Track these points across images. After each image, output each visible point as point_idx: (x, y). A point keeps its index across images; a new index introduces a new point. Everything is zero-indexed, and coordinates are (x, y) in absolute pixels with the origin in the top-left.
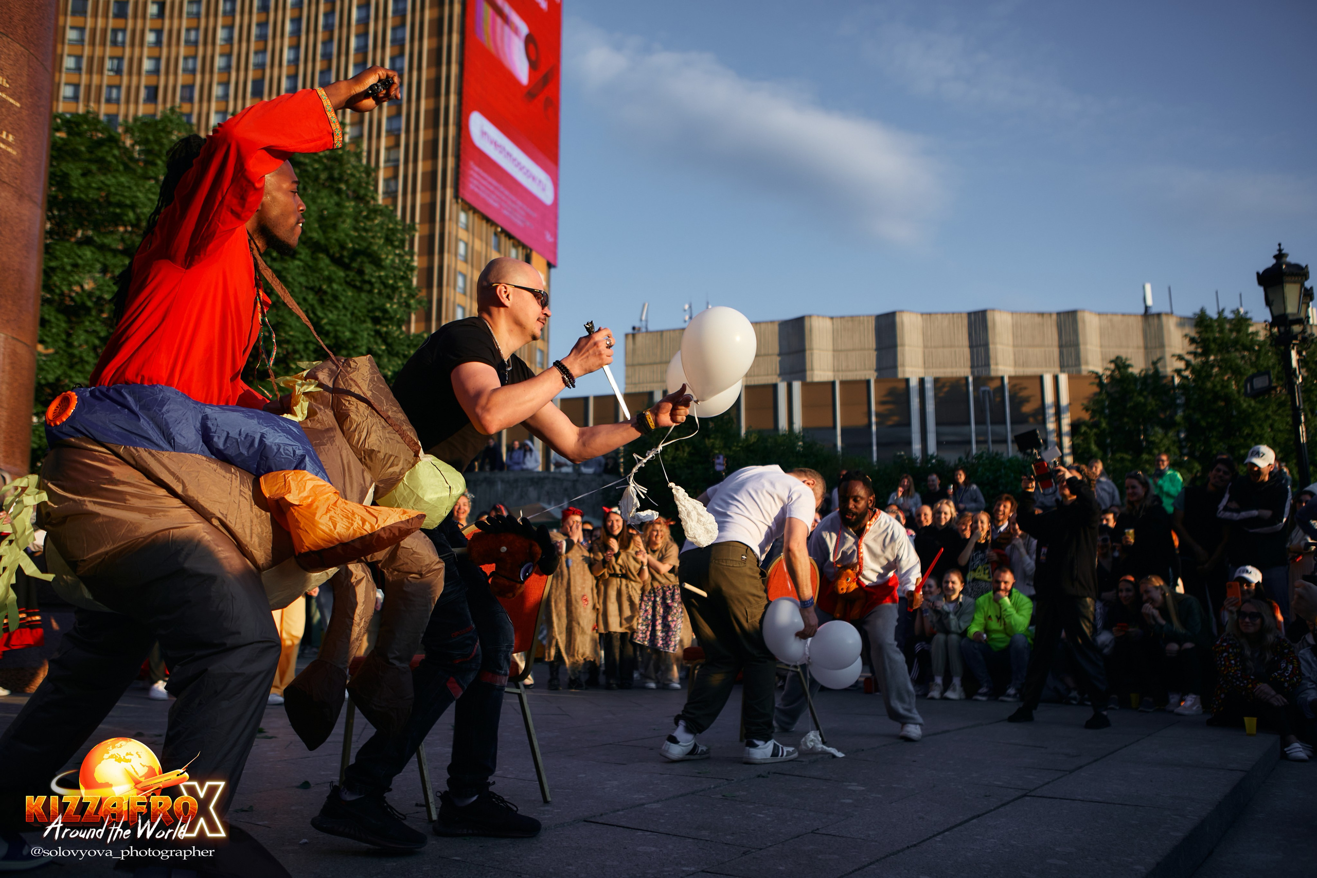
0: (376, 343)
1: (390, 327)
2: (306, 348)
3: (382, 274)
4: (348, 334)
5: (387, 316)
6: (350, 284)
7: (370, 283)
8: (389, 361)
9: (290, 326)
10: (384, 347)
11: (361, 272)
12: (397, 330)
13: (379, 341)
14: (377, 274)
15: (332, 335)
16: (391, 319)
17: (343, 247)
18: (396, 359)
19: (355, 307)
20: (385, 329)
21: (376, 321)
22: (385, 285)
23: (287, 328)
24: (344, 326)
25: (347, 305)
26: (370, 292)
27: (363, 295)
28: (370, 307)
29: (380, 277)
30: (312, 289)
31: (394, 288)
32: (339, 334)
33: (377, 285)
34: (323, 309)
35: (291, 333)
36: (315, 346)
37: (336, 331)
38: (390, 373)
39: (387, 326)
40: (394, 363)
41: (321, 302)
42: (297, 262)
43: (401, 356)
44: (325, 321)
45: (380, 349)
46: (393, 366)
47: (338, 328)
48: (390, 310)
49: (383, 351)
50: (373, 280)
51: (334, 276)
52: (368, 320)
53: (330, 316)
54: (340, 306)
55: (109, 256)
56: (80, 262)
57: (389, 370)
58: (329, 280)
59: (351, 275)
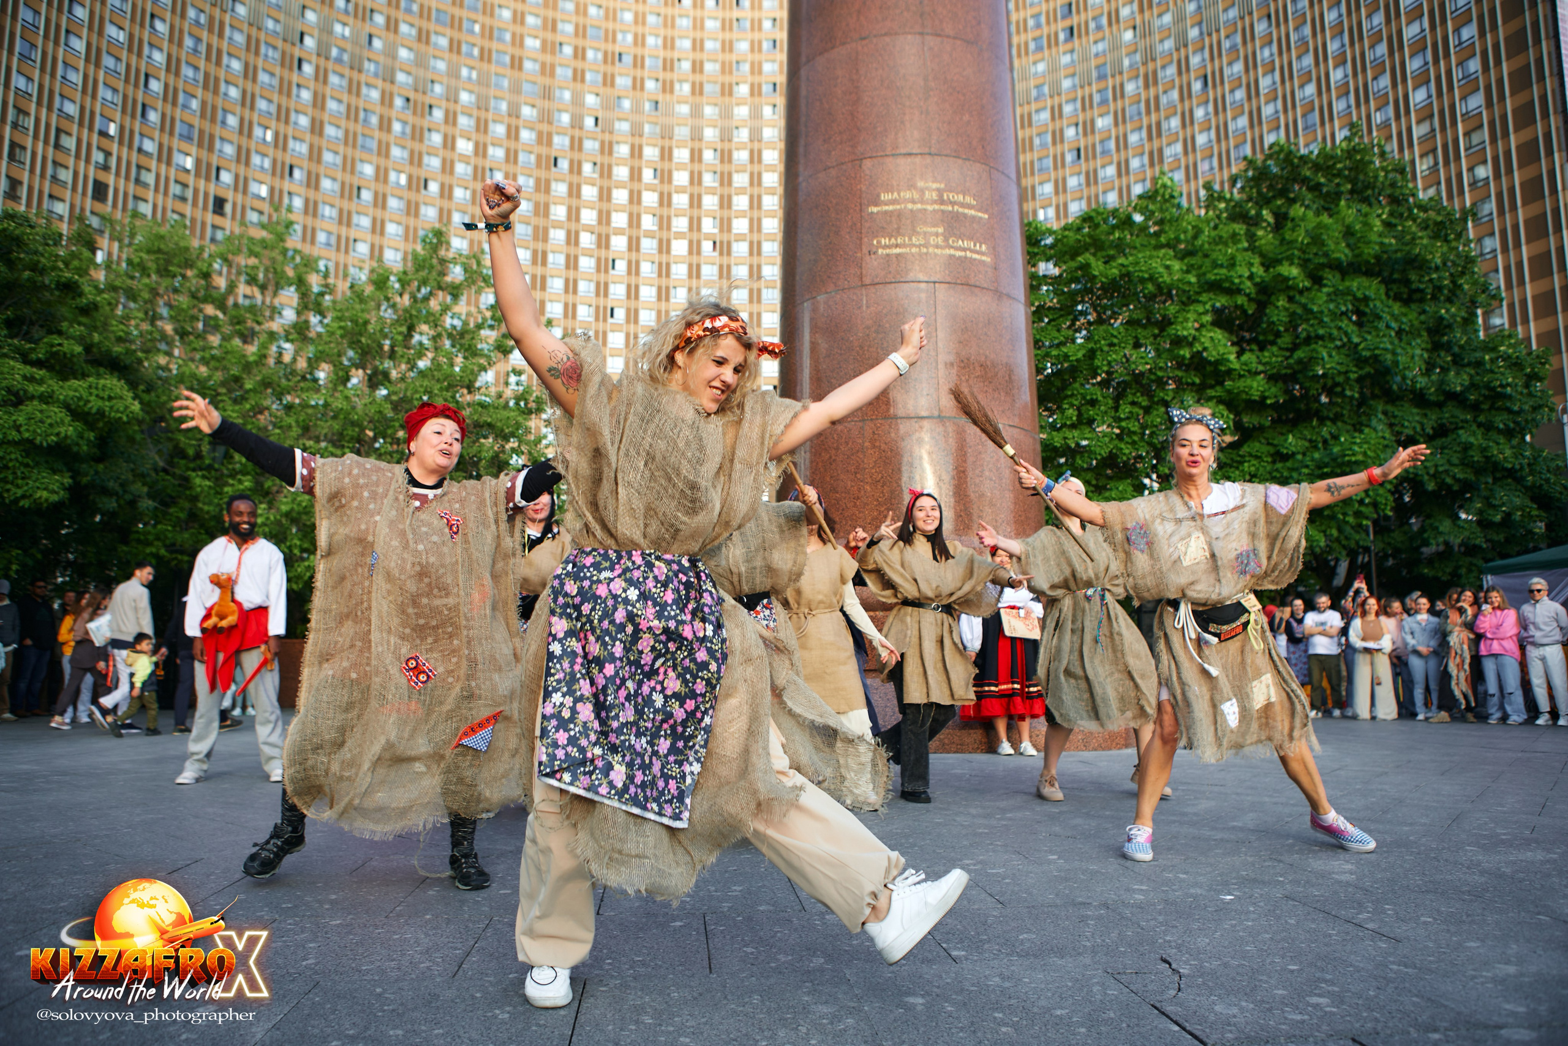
5: (1445, 323)
7: (1420, 290)
8: (1458, 374)
11: (1407, 282)
13: (1442, 354)
14: (1426, 279)
16: (1450, 326)
22: (1440, 288)
27: (1413, 306)
29: (1431, 280)
33: (1429, 291)
38: (1459, 388)
40: (1465, 376)
43: (1473, 365)
46: (1463, 379)
48: (1447, 316)
49: (1449, 363)
50: (1423, 286)
52: (1422, 334)
54: (1382, 325)
55: (1139, 329)
56: (1115, 341)
57: (1458, 384)
58: (1366, 299)
59: (1395, 287)
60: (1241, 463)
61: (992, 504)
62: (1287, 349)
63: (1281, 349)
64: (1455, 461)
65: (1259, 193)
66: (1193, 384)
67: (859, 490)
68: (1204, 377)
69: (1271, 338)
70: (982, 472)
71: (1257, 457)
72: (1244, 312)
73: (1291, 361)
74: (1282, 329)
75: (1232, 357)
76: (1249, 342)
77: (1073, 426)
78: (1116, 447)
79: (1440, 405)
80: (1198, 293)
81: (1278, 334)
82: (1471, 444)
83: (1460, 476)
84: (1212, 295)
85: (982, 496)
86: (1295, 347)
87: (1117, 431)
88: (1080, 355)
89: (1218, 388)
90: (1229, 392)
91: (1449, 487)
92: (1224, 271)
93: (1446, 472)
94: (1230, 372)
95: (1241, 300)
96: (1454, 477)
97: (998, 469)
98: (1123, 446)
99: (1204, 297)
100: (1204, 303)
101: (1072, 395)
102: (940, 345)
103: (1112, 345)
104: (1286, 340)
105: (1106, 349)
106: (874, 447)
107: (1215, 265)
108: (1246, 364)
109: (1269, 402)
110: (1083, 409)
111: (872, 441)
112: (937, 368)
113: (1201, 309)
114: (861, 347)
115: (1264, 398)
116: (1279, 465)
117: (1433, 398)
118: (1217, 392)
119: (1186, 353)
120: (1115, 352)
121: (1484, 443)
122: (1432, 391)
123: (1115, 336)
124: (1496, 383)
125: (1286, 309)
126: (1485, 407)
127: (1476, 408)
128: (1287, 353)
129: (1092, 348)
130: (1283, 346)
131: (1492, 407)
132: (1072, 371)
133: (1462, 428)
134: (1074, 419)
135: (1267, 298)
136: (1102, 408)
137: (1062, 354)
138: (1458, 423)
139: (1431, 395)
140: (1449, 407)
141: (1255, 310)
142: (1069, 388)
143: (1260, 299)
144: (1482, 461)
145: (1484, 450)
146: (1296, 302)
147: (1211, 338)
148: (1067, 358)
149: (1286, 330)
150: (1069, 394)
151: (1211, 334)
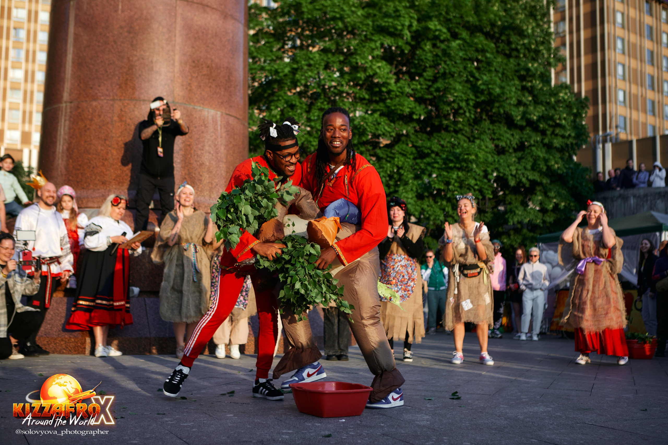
0: (524, 96)
1: (534, 82)
2: (468, 105)
3: (526, 41)
4: (498, 90)
5: (530, 73)
6: (499, 52)
7: (517, 50)
8: (535, 108)
9: (455, 89)
10: (530, 99)
11: (509, 43)
12: (539, 84)
13: (527, 94)
14: (521, 42)
15: (486, 92)
16: (533, 76)
17: (493, 25)
18: (541, 106)
19: (504, 69)
20: (529, 84)
21: (522, 78)
22: (529, 50)
23: (452, 91)
24: (495, 84)
25: (498, 69)
26: (517, 57)
27: (512, 60)
28: (517, 68)
29: (524, 44)
31: (537, 52)
32: (491, 91)
33: (522, 51)
34: (480, 73)
35: (455, 94)
36: (474, 102)
37: (489, 89)
38: (535, 118)
39: (531, 81)
40: (540, 110)
42: (458, 42)
43: (544, 104)
44: (480, 82)
45: (528, 100)
46: (538, 112)
47: (490, 86)
48: (532, 69)
49: (530, 101)
50: (519, 47)
51: (486, 48)
52: (516, 78)
53: (485, 78)
54: (493, 69)
55: (330, 55)
56: (312, 62)
57: (535, 115)
58: (483, 51)
59: (501, 45)
60: (393, 158)
61: (209, 172)
62: (429, 80)
63: (426, 80)
64: (529, 167)
66: (364, 99)
67: (107, 153)
68: (372, 94)
69: (419, 71)
70: (203, 146)
71: (404, 155)
72: (402, 51)
73: (432, 89)
74: (427, 65)
75: (393, 81)
76: (403, 73)
78: (306, 139)
79: (522, 128)
80: (372, 34)
81: (424, 70)
82: (539, 157)
83: (531, 177)
84: (381, 37)
85: (202, 164)
86: (435, 80)
87: (308, 129)
88: (287, 70)
89: (381, 104)
90: (388, 107)
91: (524, 186)
92: (390, 20)
93: (523, 174)
94: (389, 92)
95: (400, 42)
96: (527, 179)
97: (215, 146)
98: (311, 139)
99: (375, 38)
100: (376, 41)
101: (279, 100)
102: (178, 47)
103: (309, 65)
104: (429, 73)
105: (305, 68)
106: (121, 120)
107: (386, 15)
108: (401, 88)
109: (415, 117)
110: (285, 110)
111: (120, 117)
112: (173, 65)
113: (373, 45)
114: (115, 42)
115: (412, 113)
116: (418, 161)
117: (519, 123)
118: (381, 106)
119: (361, 75)
120: (311, 71)
121: (547, 156)
122: (519, 118)
123: (312, 59)
124: (557, 117)
125: (431, 52)
126: (549, 133)
127: (543, 133)
128: (430, 83)
129: (295, 66)
130: (427, 78)
131: (553, 133)
132: (280, 82)
133: (534, 146)
134: (278, 117)
135: (418, 43)
136: (299, 111)
137: (273, 69)
138: (532, 142)
139: (518, 121)
140: (528, 130)
141: (410, 51)
142: (277, 94)
143: (413, 43)
144: (545, 168)
145: (546, 161)
146: (438, 48)
147: (379, 67)
148: (277, 72)
149: (430, 67)
150: (275, 98)
151: (379, 64)
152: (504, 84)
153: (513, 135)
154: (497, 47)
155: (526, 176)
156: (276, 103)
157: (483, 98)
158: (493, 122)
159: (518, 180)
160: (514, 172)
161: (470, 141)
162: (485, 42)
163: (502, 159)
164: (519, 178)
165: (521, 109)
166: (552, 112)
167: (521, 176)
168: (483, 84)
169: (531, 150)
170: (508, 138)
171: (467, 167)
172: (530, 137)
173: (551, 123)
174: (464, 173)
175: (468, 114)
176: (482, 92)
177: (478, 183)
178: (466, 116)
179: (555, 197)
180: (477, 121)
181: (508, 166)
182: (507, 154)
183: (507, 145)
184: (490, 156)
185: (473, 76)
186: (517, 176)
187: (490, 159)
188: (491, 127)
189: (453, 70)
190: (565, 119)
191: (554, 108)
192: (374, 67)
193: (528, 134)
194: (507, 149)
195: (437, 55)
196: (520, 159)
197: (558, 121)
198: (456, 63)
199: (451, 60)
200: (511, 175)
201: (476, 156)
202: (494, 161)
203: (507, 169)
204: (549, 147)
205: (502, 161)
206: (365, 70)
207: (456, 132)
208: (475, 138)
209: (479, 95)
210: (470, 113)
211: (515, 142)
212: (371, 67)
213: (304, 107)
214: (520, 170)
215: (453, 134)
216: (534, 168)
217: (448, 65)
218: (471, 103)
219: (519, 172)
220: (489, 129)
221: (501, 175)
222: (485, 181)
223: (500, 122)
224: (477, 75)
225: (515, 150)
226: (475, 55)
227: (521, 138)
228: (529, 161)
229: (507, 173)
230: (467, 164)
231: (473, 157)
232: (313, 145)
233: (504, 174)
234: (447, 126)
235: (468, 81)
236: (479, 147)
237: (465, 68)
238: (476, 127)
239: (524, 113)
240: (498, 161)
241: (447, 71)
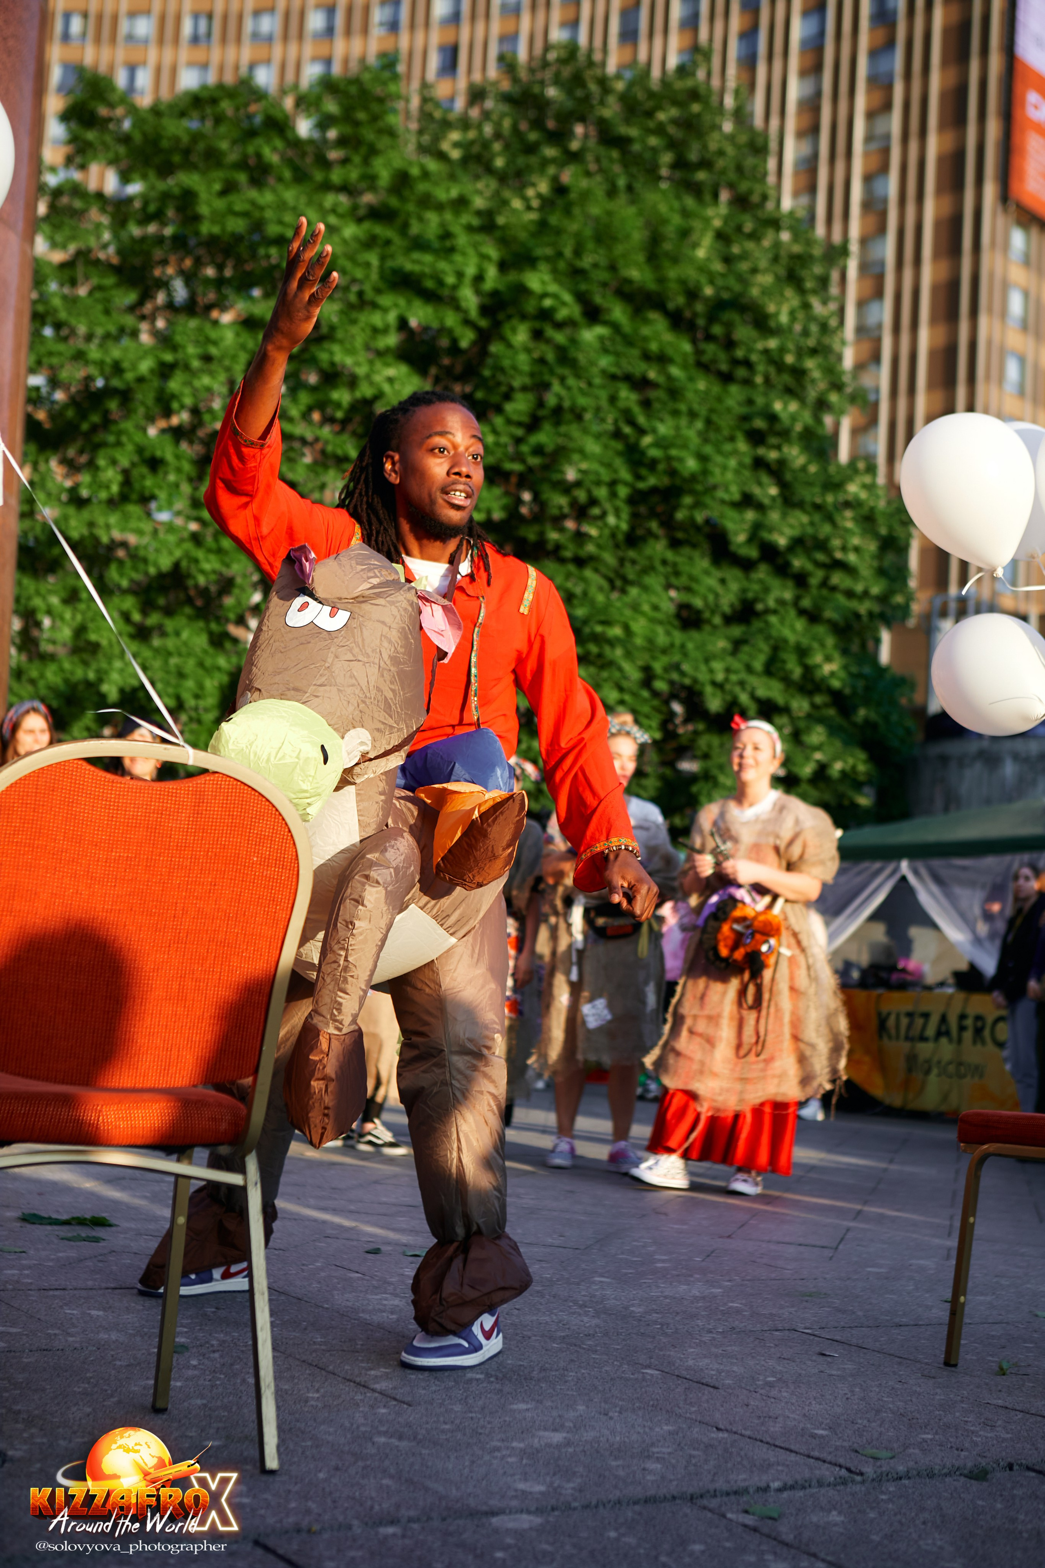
0: (760, 484)
1: (786, 449)
2: (613, 495)
3: (773, 343)
4: (691, 464)
5: (778, 427)
6: (704, 366)
7: (748, 364)
8: (784, 515)
9: (582, 452)
10: (773, 491)
11: (730, 344)
13: (766, 480)
14: (760, 346)
15: (661, 467)
16: (785, 434)
17: (693, 294)
18: (799, 513)
19: (711, 410)
20: (774, 454)
21: (756, 438)
22: (780, 366)
23: (576, 457)
24: (684, 446)
25: (696, 407)
26: (748, 382)
27: (734, 389)
28: (744, 410)
29: (766, 352)
30: (628, 378)
31: (799, 373)
32: (676, 464)
33: (761, 368)
34: (649, 416)
35: (583, 466)
36: (629, 489)
37: (669, 459)
38: (783, 541)
39: (779, 448)
40: (795, 522)
41: (646, 404)
42: (600, 330)
43: (809, 508)
44: (647, 440)
45: (767, 495)
46: (791, 526)
47: (674, 452)
48: (784, 416)
49: (773, 499)
50: (754, 358)
51: (670, 352)
52: (741, 436)
53: (662, 429)
54: (683, 407)
56: (213, 351)
57: (782, 534)
58: (662, 359)
59: (711, 349)
62: (519, 424)
63: (509, 422)
64: (758, 664)
65: (515, 128)
69: (495, 399)
72: (455, 342)
73: (525, 449)
74: (517, 383)
77: (112, 503)
78: (187, 555)
79: (746, 565)
80: (378, 291)
81: (508, 396)
82: (785, 641)
83: (761, 693)
84: (402, 302)
86: (533, 424)
87: (193, 526)
88: (145, 366)
92: (428, 258)
93: (742, 684)
95: (451, 319)
96: (753, 697)
99: (386, 300)
100: (385, 310)
101: (119, 444)
103: (207, 359)
104: (519, 406)
105: (196, 364)
107: (419, 244)
110: (135, 472)
113: (377, 319)
117: (742, 551)
119: (342, 396)
120: (212, 374)
121: (805, 642)
122: (741, 538)
123: (215, 343)
124: (836, 543)
125: (528, 350)
126: (814, 581)
127: (801, 580)
128: (519, 432)
129: (168, 357)
130: (515, 417)
131: (824, 583)
132: (125, 396)
133: (775, 612)
134: (115, 489)
135: (497, 325)
136: (172, 477)
137: (108, 360)
138: (771, 603)
139: (739, 546)
140: (762, 572)
141: (474, 343)
142: (113, 428)
143: (483, 323)
144: (797, 672)
145: (802, 652)
146: (548, 341)
147: (390, 380)
148: (117, 368)
149: (524, 389)
150: (111, 439)
151: (391, 372)
152: (708, 449)
153: (723, 581)
154: (698, 352)
155: (749, 688)
156: (110, 451)
157: (652, 481)
158: (675, 544)
159: (729, 698)
160: (720, 677)
161: (613, 587)
162: (668, 337)
163: (692, 640)
164: (731, 692)
165: (750, 515)
166: (826, 529)
167: (737, 690)
168: (657, 444)
169: (767, 623)
170: (711, 590)
171: (600, 656)
172: (767, 590)
173: (820, 557)
174: (592, 670)
175: (611, 520)
176: (652, 465)
177: (627, 697)
178: (606, 525)
179: (818, 748)
180: (633, 540)
181: (707, 660)
182: (707, 628)
183: (707, 604)
184: (660, 630)
185: (632, 422)
186: (728, 687)
187: (662, 639)
188: (670, 555)
189: (582, 401)
190: (857, 549)
191: (830, 518)
192: (377, 378)
193: (761, 581)
194: (707, 615)
195: (542, 361)
196: (737, 645)
197: (839, 555)
198: (590, 384)
199: (578, 376)
200: (714, 684)
201: (627, 628)
202: (672, 645)
203: (703, 668)
204: (813, 617)
205: (690, 646)
206: (353, 382)
207: (580, 562)
208: (626, 581)
209: (644, 472)
210: (618, 515)
211: (728, 600)
212: (368, 377)
213: (187, 467)
214: (736, 672)
215: (571, 568)
216: (772, 668)
217: (569, 389)
218: (623, 492)
219: (734, 678)
220: (664, 562)
221: (687, 681)
222: (645, 694)
223: (694, 546)
224: (641, 420)
225: (728, 620)
226: (639, 368)
227: (744, 591)
228: (760, 651)
229: (703, 676)
230: (601, 647)
231: (616, 631)
232: (202, 572)
233: (695, 681)
234: (558, 547)
235: (617, 434)
236: (635, 607)
237: (613, 399)
238: (632, 554)
239: (757, 528)
240: (683, 646)
241: (567, 404)
